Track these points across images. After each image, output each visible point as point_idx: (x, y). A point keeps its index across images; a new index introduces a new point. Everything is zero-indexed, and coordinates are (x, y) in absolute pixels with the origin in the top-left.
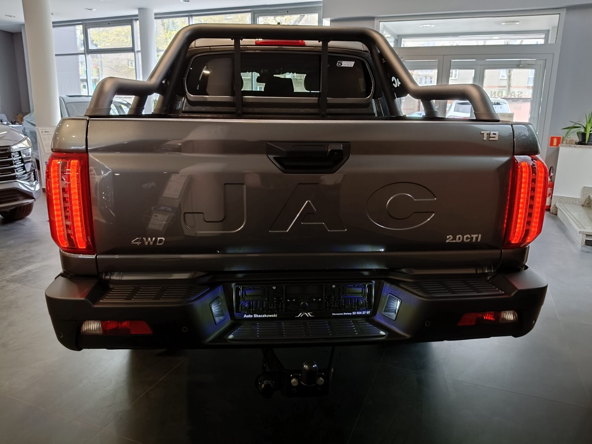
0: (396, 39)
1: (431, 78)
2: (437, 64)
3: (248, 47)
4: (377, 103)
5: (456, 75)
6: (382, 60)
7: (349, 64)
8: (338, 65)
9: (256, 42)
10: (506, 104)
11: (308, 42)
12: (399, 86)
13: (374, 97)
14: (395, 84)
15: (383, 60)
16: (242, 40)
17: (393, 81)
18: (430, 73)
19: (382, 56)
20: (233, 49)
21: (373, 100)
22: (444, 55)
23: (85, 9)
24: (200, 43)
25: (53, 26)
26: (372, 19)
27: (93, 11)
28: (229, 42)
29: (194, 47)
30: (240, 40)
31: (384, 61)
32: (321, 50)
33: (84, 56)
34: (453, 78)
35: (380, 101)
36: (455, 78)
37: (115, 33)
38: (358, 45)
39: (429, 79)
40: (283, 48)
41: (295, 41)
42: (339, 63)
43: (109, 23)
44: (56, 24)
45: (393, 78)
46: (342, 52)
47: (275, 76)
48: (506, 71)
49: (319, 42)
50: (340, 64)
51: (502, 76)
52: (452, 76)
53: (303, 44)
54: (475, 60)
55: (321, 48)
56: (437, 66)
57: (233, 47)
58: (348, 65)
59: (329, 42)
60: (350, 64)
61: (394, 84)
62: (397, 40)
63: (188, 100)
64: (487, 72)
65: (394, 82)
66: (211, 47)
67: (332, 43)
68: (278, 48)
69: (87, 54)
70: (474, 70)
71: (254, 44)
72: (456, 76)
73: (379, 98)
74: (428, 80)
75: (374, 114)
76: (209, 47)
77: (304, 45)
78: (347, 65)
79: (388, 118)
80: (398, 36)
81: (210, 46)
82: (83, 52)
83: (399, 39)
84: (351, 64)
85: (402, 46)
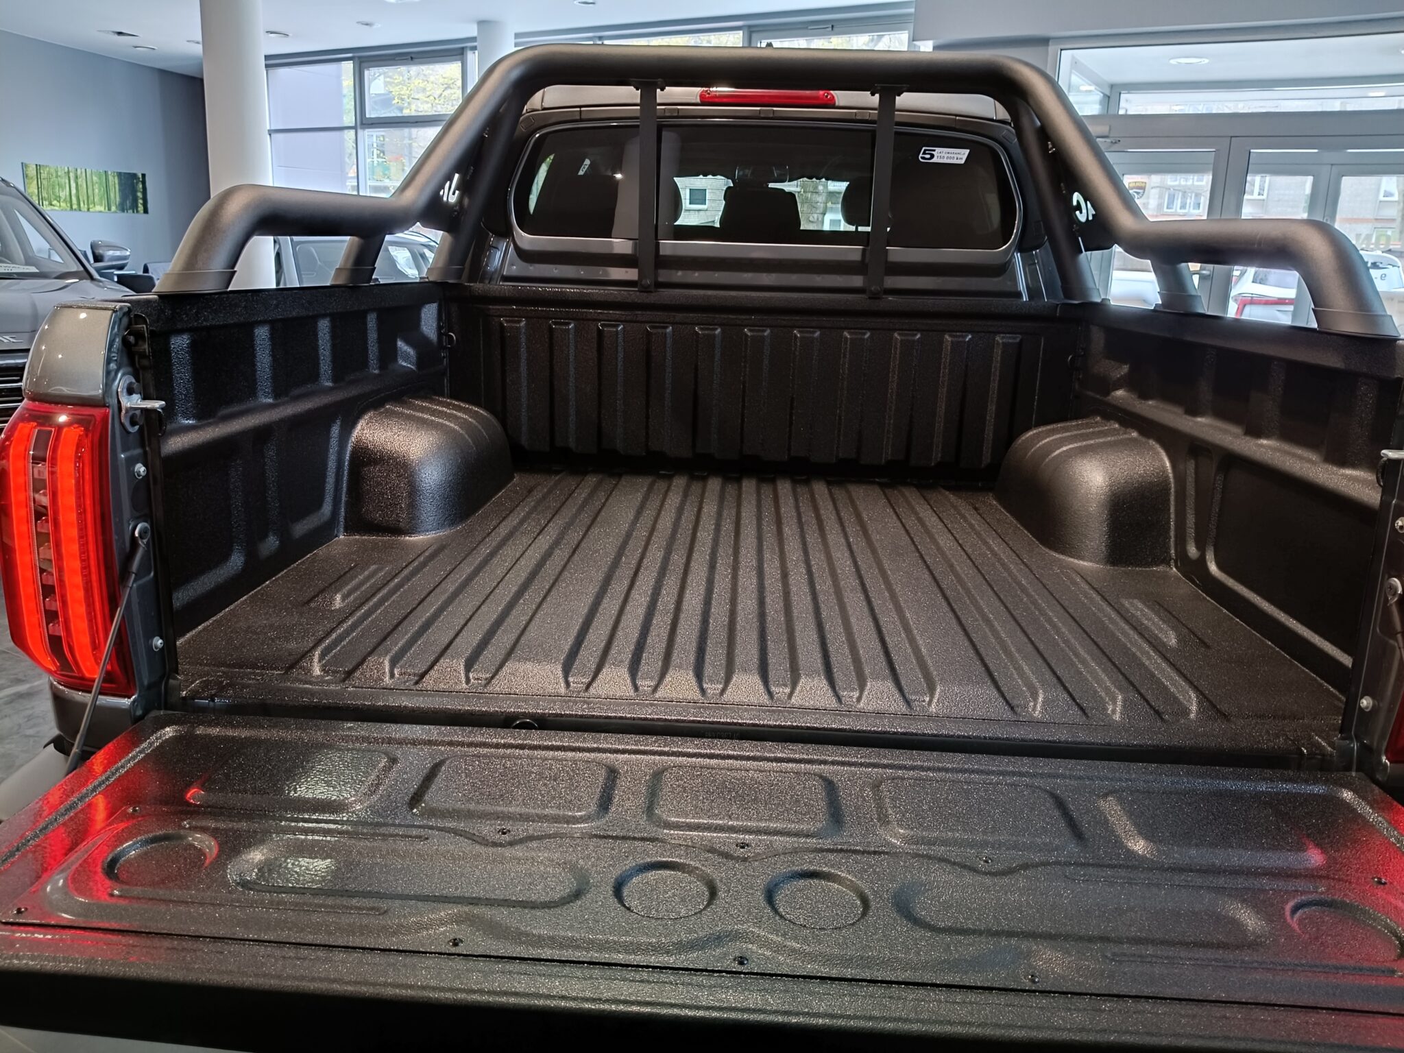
0: (1105, 95)
1: (1198, 195)
2: (1212, 161)
3: (679, 107)
4: (1029, 263)
5: (1262, 189)
6: (1048, 145)
7: (952, 156)
8: (923, 158)
9: (702, 96)
10: (1396, 268)
11: (843, 97)
12: (1090, 218)
13: (1022, 247)
14: (1081, 212)
15: (1050, 146)
16: (662, 89)
17: (1075, 203)
18: (1196, 183)
19: (1045, 134)
20: (638, 114)
21: (1018, 256)
22: (1231, 137)
23: (358, 23)
24: (553, 96)
25: (267, 66)
26: (1044, 41)
27: (375, 27)
28: (628, 94)
29: (540, 108)
30: (658, 90)
31: (1052, 148)
32: (876, 118)
33: (352, 132)
34: (1255, 196)
35: (1037, 258)
36: (1261, 197)
37: (441, 80)
38: (981, 106)
39: (1191, 198)
40: (774, 111)
41: (808, 92)
42: (924, 153)
43: (413, 56)
44: (275, 62)
45: (1077, 197)
46: (932, 123)
47: (771, 185)
48: (1398, 181)
49: (873, 94)
50: (928, 156)
51: (1385, 191)
52: (1252, 193)
53: (830, 100)
54: (1316, 151)
55: (876, 112)
56: (1211, 166)
57: (639, 107)
58: (950, 158)
59: (899, 95)
60: (956, 156)
61: (1078, 213)
62: (1109, 97)
63: (517, 248)
64: (1348, 183)
65: (1079, 207)
66: (582, 109)
67: (907, 100)
68: (760, 110)
69: (361, 128)
70: (1310, 179)
71: (698, 101)
72: (1262, 192)
73: (1035, 249)
74: (1190, 201)
75: (1019, 295)
76: (578, 109)
77: (831, 104)
78: (948, 158)
79: (1058, 305)
80: (1112, 86)
81: (580, 107)
82: (353, 125)
83: (1112, 93)
84: (959, 156)
85: (1121, 112)
